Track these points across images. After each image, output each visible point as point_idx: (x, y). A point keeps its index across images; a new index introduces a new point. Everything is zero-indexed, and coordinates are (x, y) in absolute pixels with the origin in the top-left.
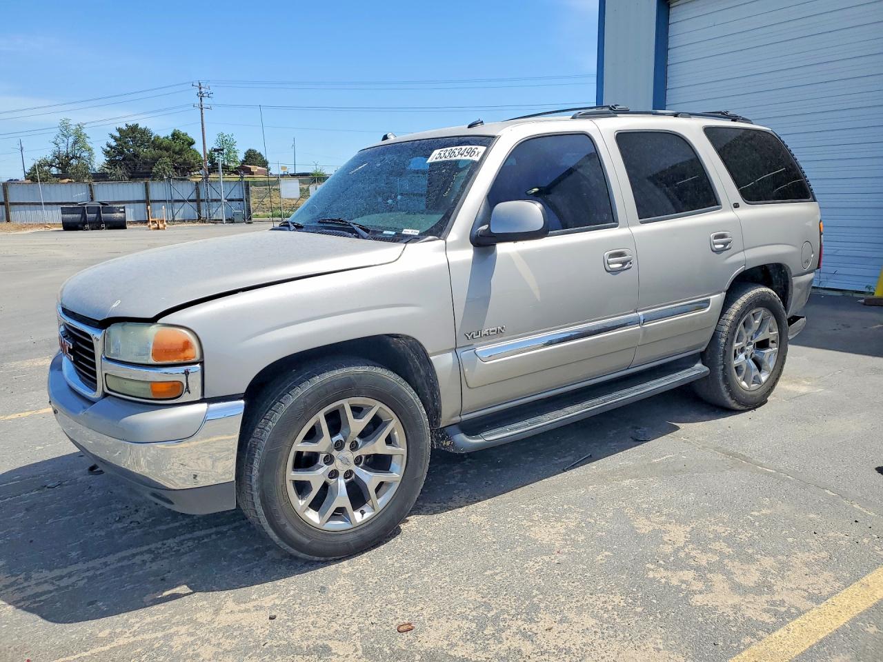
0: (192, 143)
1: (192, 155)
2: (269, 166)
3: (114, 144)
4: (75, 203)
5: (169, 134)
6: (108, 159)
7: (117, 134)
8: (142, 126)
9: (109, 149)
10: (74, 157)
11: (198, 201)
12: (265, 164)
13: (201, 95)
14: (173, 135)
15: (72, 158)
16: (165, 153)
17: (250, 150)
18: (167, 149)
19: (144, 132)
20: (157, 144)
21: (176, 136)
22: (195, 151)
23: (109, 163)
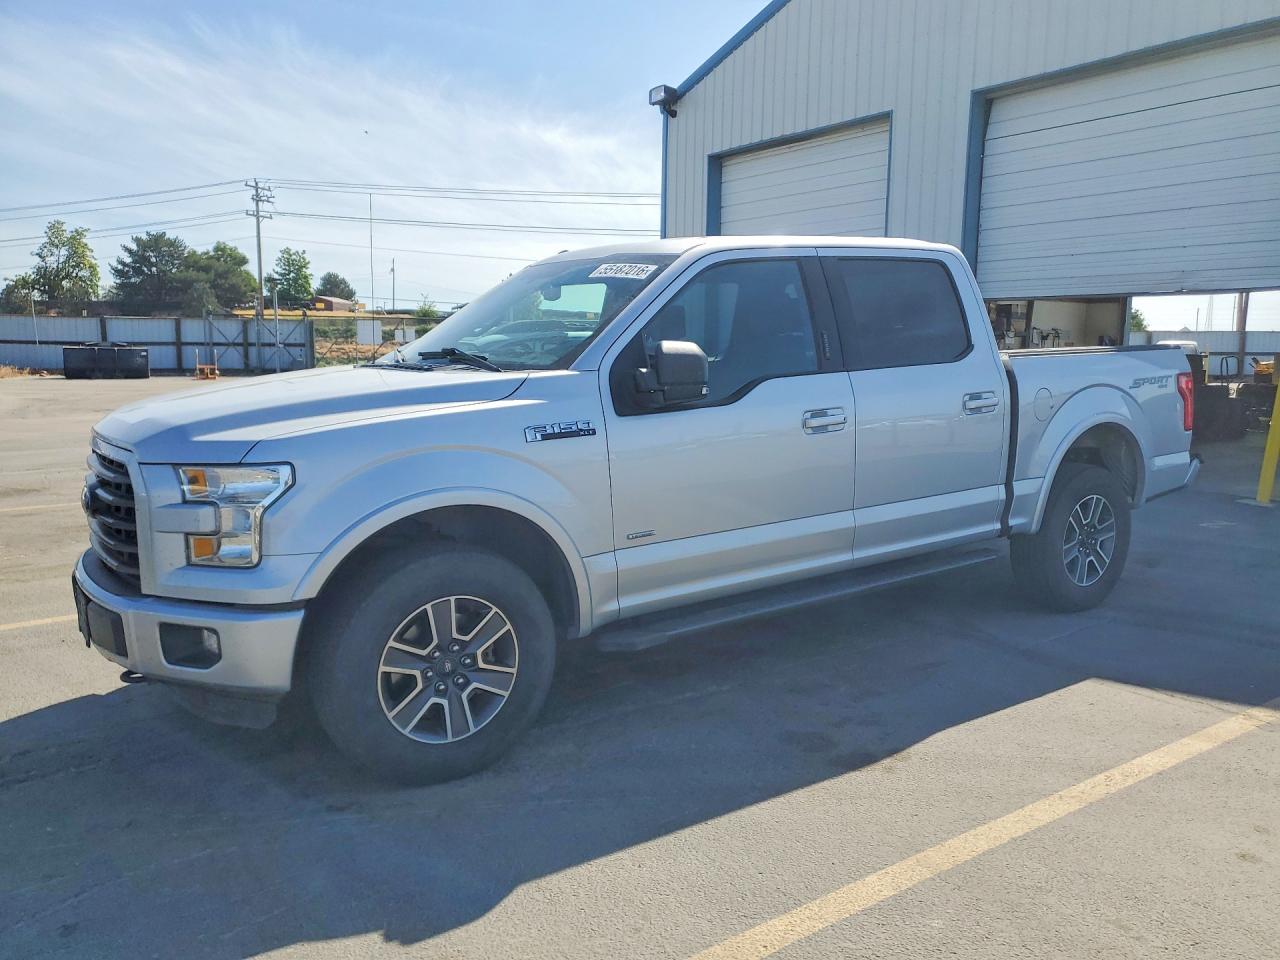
0: (244, 261)
1: (243, 280)
2: (357, 297)
3: (128, 260)
4: (82, 344)
5: (210, 248)
6: (118, 281)
7: (134, 247)
8: (170, 235)
9: (120, 267)
10: (68, 276)
11: (246, 345)
12: (349, 294)
13: (257, 199)
14: (216, 249)
15: (63, 278)
16: (202, 275)
17: (329, 275)
18: (206, 269)
19: (173, 244)
20: (193, 262)
21: (220, 251)
22: (247, 273)
23: (120, 287)
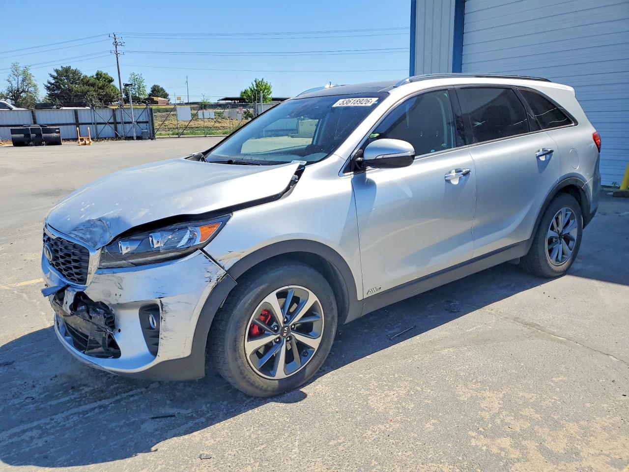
0: (111, 81)
1: (112, 90)
2: (169, 97)
3: (53, 81)
4: (22, 126)
5: (94, 74)
6: (49, 93)
7: (55, 74)
8: (73, 68)
9: (49, 85)
10: (23, 91)
12: (165, 96)
13: (116, 45)
14: (97, 74)
15: (22, 92)
16: (92, 88)
17: (155, 86)
18: (93, 85)
19: (75, 72)
20: (86, 82)
21: (99, 75)
22: (114, 86)
23: (50, 95)
